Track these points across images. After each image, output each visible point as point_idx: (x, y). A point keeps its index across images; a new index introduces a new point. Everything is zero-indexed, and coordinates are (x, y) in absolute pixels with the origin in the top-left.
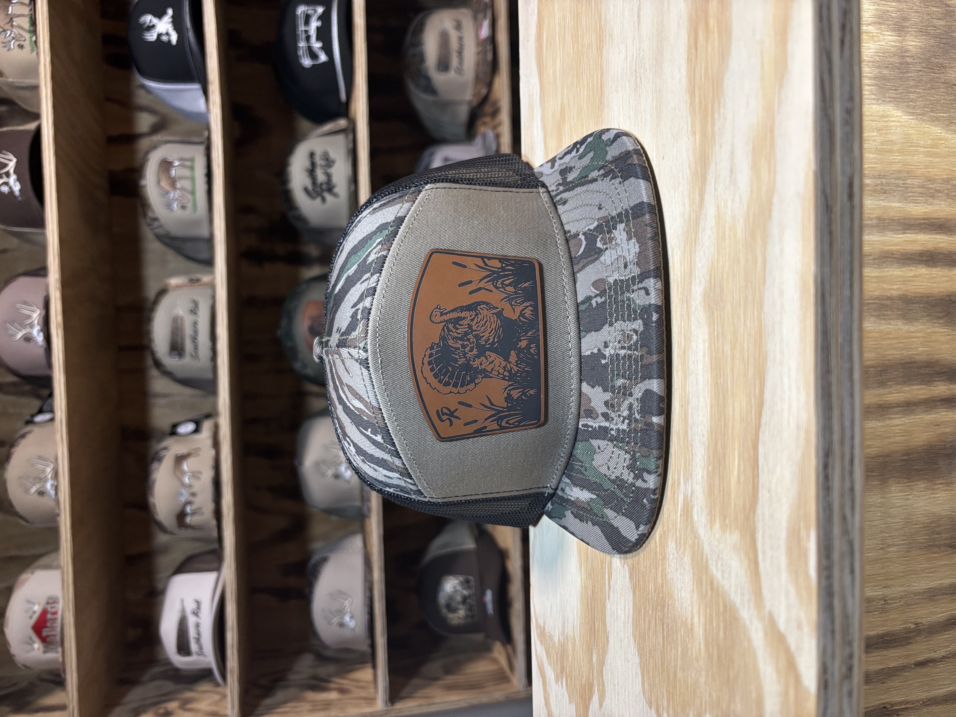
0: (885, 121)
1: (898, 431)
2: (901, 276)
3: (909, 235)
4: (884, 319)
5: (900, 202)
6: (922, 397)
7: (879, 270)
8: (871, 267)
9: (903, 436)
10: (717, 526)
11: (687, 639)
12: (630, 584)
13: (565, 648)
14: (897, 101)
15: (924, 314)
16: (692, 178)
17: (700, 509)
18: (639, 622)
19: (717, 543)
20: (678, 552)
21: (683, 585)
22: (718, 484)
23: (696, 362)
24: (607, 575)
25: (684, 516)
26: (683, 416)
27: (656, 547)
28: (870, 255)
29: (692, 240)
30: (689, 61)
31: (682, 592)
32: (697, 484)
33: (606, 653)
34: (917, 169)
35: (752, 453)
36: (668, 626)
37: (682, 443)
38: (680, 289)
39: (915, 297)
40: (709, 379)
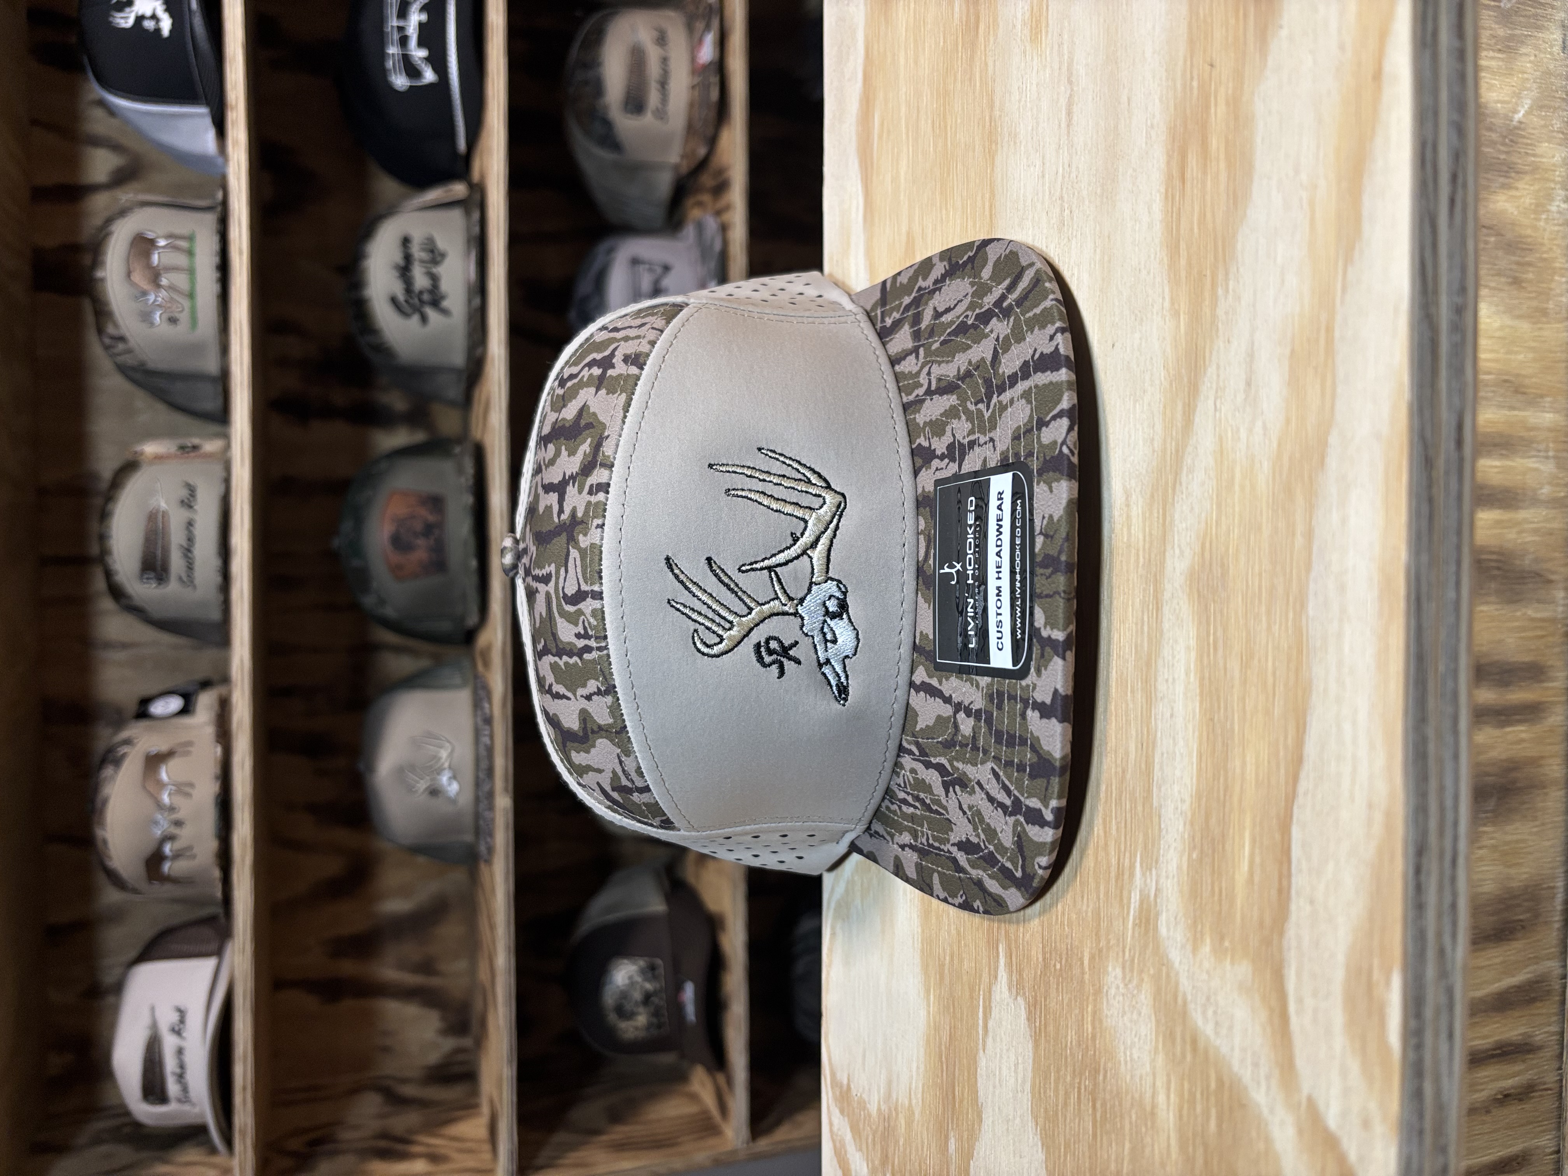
10: (1206, 948)
11: (1144, 1130)
12: (1028, 1029)
13: (892, 1124)
16: (1171, 384)
17: (1172, 919)
18: (1045, 1092)
19: (1205, 976)
20: (1126, 985)
21: (1136, 1040)
22: (1209, 881)
23: (1170, 680)
24: (981, 1010)
25: (1140, 927)
26: (1143, 766)
27: (1083, 973)
29: (1167, 483)
30: (1169, 197)
31: (1134, 1051)
32: (1167, 877)
33: (977, 1139)
35: (1278, 837)
36: (1104, 1104)
37: (1140, 808)
38: (1141, 560)
40: (1197, 710)
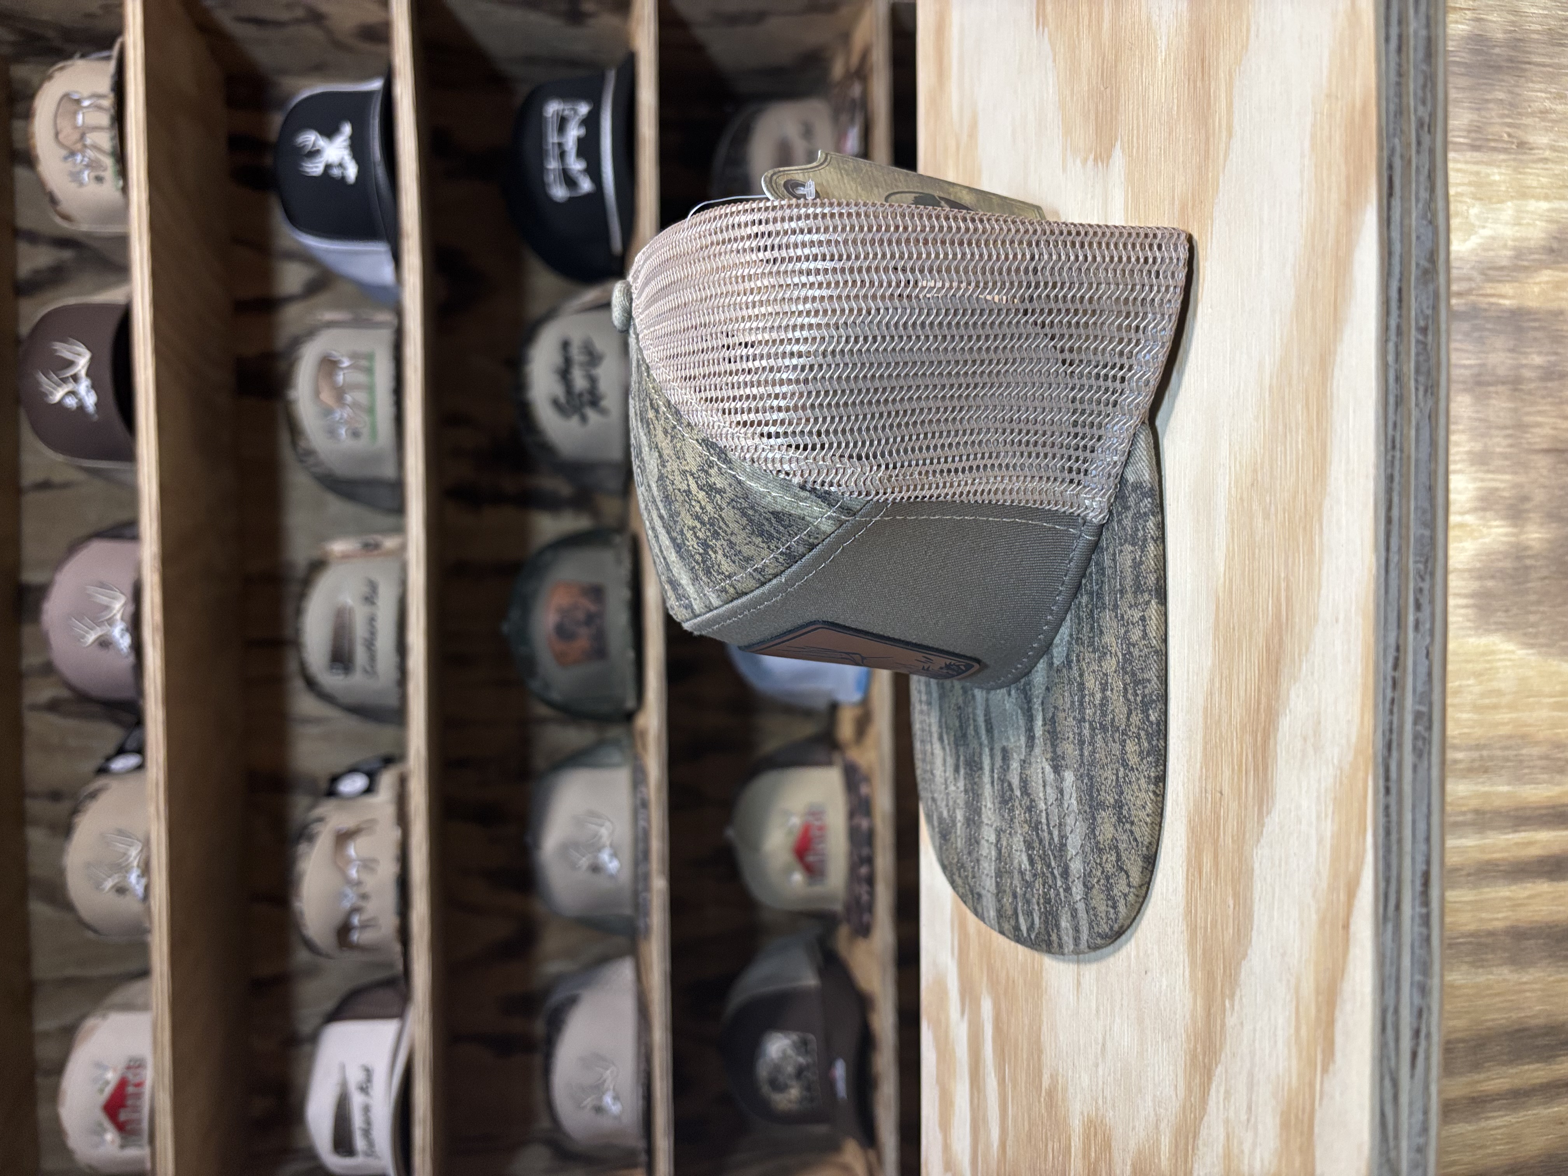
0: (1488, 662)
1: (1499, 1137)
2: (1509, 899)
3: (1523, 834)
4: (1482, 967)
5: (1509, 784)
6: (1538, 1081)
7: (1474, 892)
8: (1461, 887)
9: (1508, 1143)
14: (1508, 629)
15: (1544, 954)
28: (1461, 869)
34: (1538, 731)
39: (1531, 929)
